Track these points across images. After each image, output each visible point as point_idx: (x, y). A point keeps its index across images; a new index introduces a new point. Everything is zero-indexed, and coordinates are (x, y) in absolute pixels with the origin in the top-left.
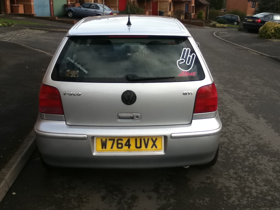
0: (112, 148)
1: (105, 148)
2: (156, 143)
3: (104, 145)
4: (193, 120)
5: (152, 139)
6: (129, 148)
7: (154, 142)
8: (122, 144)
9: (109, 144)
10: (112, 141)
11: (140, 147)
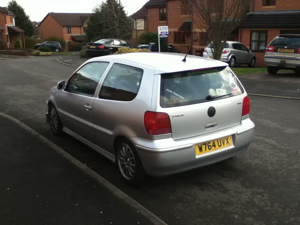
0: (206, 150)
1: (202, 151)
2: (228, 141)
3: (201, 149)
4: (242, 121)
5: (226, 139)
6: (215, 148)
7: (227, 140)
8: (210, 146)
9: (203, 147)
10: (205, 145)
11: (221, 145)
